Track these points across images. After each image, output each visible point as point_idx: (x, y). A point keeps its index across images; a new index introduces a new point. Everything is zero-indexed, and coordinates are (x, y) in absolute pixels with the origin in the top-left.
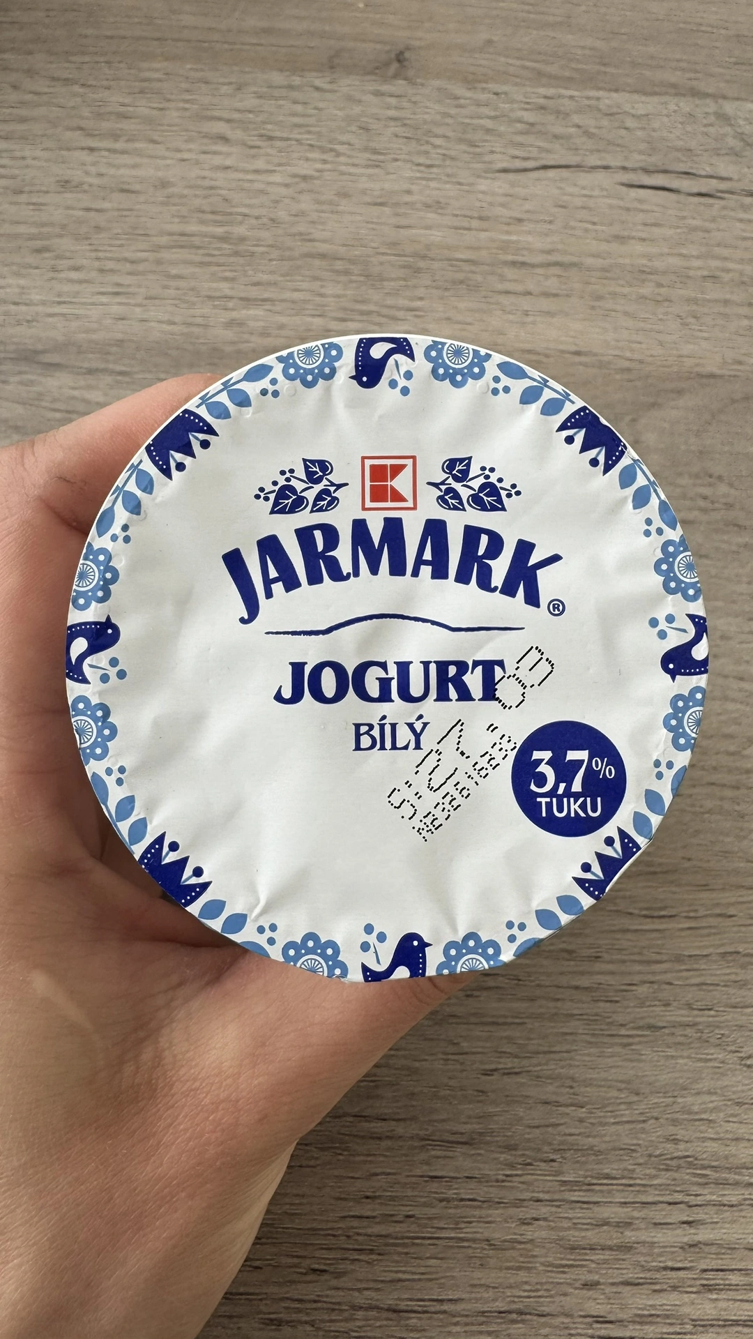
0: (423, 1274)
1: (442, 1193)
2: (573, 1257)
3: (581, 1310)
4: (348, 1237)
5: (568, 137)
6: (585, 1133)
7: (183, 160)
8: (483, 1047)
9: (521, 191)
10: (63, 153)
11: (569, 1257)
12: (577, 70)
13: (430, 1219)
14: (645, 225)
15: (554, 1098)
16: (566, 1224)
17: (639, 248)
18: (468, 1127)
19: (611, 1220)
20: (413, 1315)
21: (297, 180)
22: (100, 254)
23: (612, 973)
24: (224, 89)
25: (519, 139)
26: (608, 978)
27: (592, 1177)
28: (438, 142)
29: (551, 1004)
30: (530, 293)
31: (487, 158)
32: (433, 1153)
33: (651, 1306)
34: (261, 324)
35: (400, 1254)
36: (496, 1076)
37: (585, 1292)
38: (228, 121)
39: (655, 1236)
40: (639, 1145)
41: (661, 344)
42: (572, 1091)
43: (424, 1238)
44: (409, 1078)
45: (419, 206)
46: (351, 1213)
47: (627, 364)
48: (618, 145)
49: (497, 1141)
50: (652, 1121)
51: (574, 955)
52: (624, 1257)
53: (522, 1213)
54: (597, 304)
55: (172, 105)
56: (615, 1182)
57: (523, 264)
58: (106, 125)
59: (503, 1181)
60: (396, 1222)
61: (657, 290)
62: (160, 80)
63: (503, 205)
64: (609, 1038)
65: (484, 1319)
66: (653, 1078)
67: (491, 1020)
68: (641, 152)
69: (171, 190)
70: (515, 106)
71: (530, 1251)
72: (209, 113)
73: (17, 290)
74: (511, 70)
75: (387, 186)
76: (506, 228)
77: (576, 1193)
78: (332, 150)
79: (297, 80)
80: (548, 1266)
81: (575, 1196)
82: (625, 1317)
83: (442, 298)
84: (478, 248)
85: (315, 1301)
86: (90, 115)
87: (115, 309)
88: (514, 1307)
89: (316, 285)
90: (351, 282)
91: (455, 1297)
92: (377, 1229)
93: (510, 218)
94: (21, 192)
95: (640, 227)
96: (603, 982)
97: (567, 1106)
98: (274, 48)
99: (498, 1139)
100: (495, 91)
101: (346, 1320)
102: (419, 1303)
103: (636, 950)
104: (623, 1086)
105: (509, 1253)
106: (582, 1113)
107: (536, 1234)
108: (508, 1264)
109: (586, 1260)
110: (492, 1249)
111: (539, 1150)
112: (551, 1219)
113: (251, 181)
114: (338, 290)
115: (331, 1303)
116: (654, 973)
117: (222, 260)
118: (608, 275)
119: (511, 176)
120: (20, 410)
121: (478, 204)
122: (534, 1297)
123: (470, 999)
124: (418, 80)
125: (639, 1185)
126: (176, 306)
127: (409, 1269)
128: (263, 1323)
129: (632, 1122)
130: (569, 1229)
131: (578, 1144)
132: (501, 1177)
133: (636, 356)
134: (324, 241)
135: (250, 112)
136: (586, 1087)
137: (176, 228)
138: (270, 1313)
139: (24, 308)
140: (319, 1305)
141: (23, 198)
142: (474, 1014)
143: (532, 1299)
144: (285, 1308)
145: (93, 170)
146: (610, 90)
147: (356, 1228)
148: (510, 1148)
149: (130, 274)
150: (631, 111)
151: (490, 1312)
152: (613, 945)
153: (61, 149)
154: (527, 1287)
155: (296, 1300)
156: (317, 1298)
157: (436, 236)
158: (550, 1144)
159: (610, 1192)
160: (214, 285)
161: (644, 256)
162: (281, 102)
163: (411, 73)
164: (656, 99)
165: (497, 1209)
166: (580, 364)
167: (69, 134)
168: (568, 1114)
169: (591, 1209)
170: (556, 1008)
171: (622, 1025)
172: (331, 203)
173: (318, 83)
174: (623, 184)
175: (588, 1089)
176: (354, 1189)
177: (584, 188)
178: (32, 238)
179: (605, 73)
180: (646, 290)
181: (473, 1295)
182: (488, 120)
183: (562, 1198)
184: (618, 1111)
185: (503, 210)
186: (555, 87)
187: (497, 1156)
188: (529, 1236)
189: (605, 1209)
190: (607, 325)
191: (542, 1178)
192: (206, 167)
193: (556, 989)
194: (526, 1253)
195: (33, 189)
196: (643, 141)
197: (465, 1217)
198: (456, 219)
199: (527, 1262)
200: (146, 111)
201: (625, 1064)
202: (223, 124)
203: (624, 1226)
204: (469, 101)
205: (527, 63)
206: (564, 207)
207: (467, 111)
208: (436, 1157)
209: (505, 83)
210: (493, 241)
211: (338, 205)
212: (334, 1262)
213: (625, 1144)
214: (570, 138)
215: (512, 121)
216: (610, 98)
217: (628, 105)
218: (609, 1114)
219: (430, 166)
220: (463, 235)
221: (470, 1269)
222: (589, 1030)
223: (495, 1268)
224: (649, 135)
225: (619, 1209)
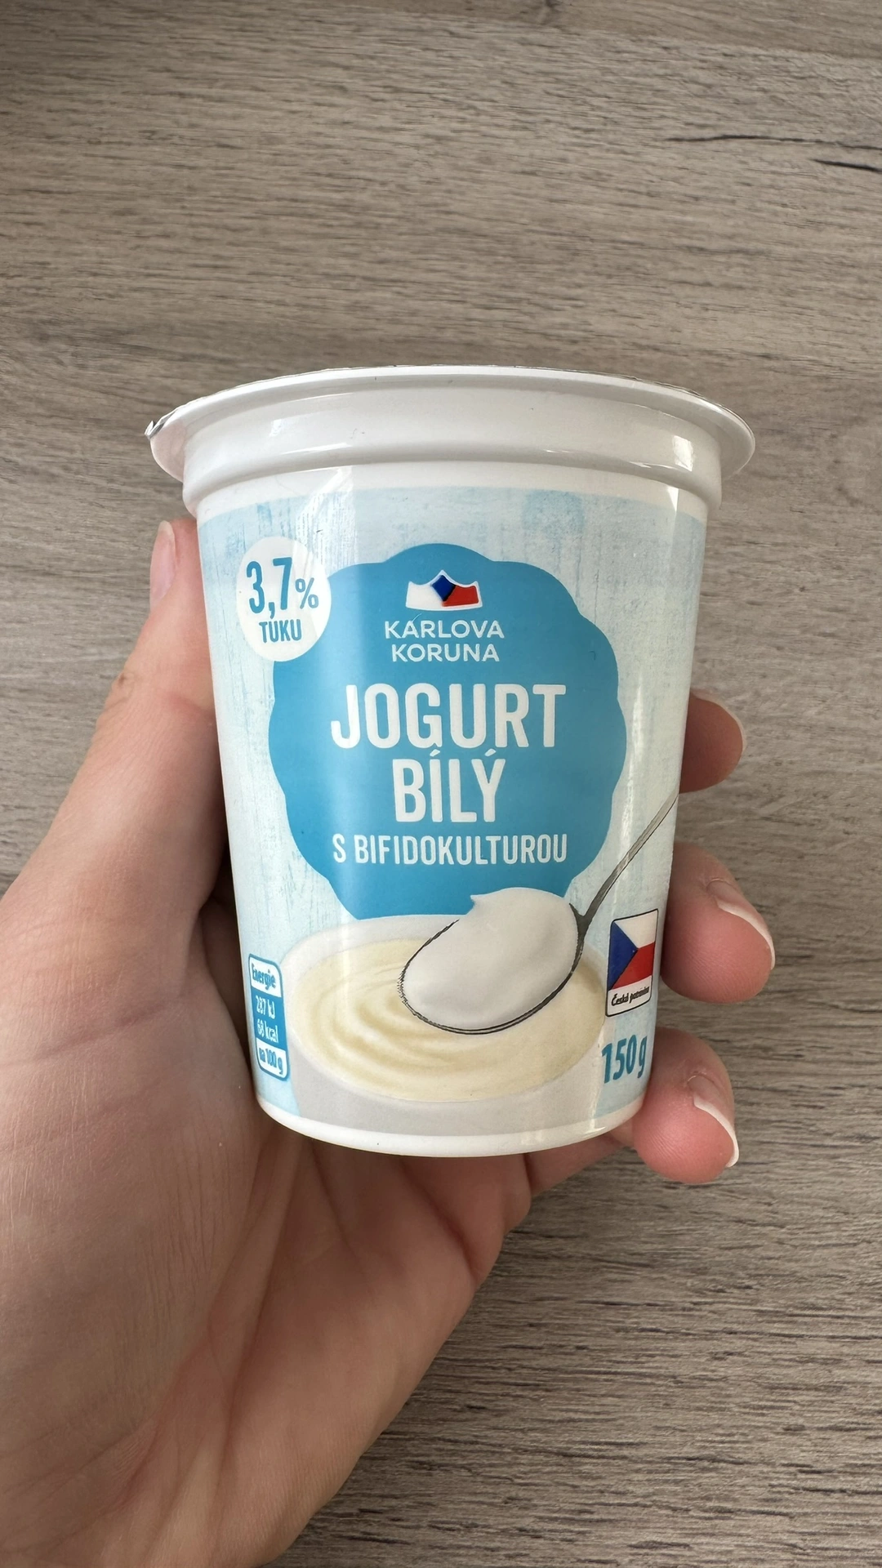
0: (598, 1413)
1: (619, 1322)
2: (773, 1398)
3: (785, 1458)
4: (510, 1369)
5: (752, 103)
6: (785, 1257)
7: (294, 112)
9: (699, 165)
10: (147, 97)
11: (767, 1396)
12: (762, 24)
13: (605, 1351)
14: (845, 209)
15: (749, 1216)
16: (766, 1360)
17: (839, 237)
18: (648, 1247)
19: (818, 1357)
20: (587, 1460)
21: (430, 141)
22: (195, 220)
23: (815, 1075)
24: (341, 30)
25: (696, 103)
26: (809, 1079)
27: (794, 1307)
28: (596, 102)
29: (744, 1109)
30: (708, 284)
31: (656, 124)
32: (609, 1276)
33: (864, 1454)
34: (388, 308)
35: (571, 1390)
36: (681, 1190)
37: (787, 1437)
38: (346, 68)
39: (866, 1376)
40: (848, 1271)
41: (864, 349)
42: (770, 1208)
43: (599, 1373)
44: (579, 1190)
45: (575, 177)
46: (514, 1343)
47: (825, 371)
48: (814, 115)
49: (684, 1264)
50: (864, 1245)
51: (771, 1053)
52: (833, 1398)
54: (788, 299)
55: (280, 46)
56: (821, 1313)
57: (701, 250)
58: (201, 67)
59: (691, 1310)
60: (566, 1354)
61: (858, 286)
62: (263, 17)
63: (675, 180)
64: (811, 1148)
65: (671, 1467)
66: (864, 1196)
68: (838, 124)
69: (281, 147)
70: (689, 63)
71: (723, 1390)
72: (321, 58)
73: (95, 259)
74: (684, 20)
75: (538, 152)
76: (680, 207)
77: (776, 1325)
78: (470, 107)
79: (427, 23)
80: (745, 1407)
81: (776, 1328)
82: (835, 1466)
83: (605, 286)
84: (646, 230)
85: (472, 1443)
86: (179, 55)
87: (215, 286)
88: (706, 1452)
89: (453, 266)
90: (496, 263)
91: (637, 1441)
92: (543, 1362)
93: (686, 195)
94: (99, 143)
95: (837, 212)
96: (803, 1084)
97: (764, 1225)
99: (685, 1261)
100: (665, 44)
101: (510, 1465)
102: (596, 1447)
103: (844, 1049)
104: (830, 1204)
105: (698, 1393)
106: (781, 1233)
107: (730, 1371)
108: (697, 1404)
109: (789, 1401)
110: (679, 1387)
111: (732, 1274)
112: (747, 1353)
113: (374, 140)
114: (481, 272)
115: (491, 1445)
116: (863, 1076)
117: (342, 232)
118: (800, 266)
119: (685, 146)
120: (103, 400)
121: (647, 177)
122: (729, 1442)
124: (573, 30)
125: (849, 1317)
126: (287, 284)
127: (581, 1408)
128: (413, 1467)
129: (841, 1245)
130: (768, 1365)
131: (777, 1269)
132: (688, 1305)
133: (836, 363)
134: (462, 214)
135: (372, 58)
136: (787, 1204)
137: (287, 192)
138: (417, 1456)
139: (104, 280)
140: (477, 1447)
141: (101, 150)
143: (726, 1445)
144: (437, 1449)
145: (184, 119)
146: (803, 50)
147: (518, 1360)
148: (700, 1272)
149: (230, 244)
150: (829, 76)
151: (679, 1458)
152: (816, 1042)
153: (146, 93)
154: (721, 1432)
155: (450, 1441)
156: (474, 1439)
157: (597, 213)
158: (745, 1268)
159: (815, 1324)
160: (332, 261)
161: (843, 245)
162: (408, 48)
163: (563, 20)
164: (855, 62)
165: (684, 1341)
166: (770, 369)
167: (155, 76)
168: (765, 1234)
169: (794, 1343)
171: (828, 1134)
172: (469, 169)
173: (453, 27)
174: (817, 161)
175: (789, 1206)
176: (517, 1315)
177: (771, 163)
178: (112, 197)
179: (795, 30)
180: (845, 287)
181: (657, 1439)
182: (657, 79)
183: (759, 1330)
184: (824, 1232)
185: (677, 185)
186: (736, 43)
187: (683, 1280)
188: (722, 1372)
189: (810, 1343)
190: (799, 325)
191: (736, 1307)
192: (321, 121)
193: (750, 1092)
194: (718, 1391)
195: (112, 139)
196: (841, 111)
197: (647, 1350)
198: (619, 193)
199: (720, 1402)
200: (248, 52)
201: (832, 1179)
202: (339, 71)
203: (832, 1364)
204: (633, 56)
205: (702, 14)
206: (749, 185)
207: (631, 68)
208: (610, 1281)
209: (675, 36)
210: (665, 221)
211: (479, 172)
212: (493, 1398)
213: (832, 1270)
214: (755, 103)
215: (685, 82)
216: (801, 59)
217: (823, 68)
218: (813, 1235)
219: (588, 131)
220: (630, 213)
221: (653, 1409)
222: (789, 1138)
223: (683, 1409)
224: (848, 104)
225: (827, 1344)
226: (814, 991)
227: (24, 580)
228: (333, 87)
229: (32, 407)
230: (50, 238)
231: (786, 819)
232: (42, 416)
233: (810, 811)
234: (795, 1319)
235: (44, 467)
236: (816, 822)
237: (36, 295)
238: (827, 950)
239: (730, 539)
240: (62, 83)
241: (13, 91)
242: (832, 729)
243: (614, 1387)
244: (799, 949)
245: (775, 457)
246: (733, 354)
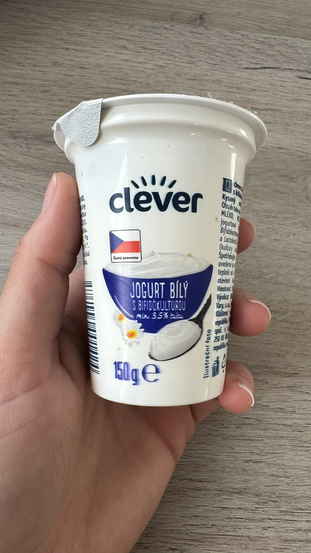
1: (228, 515)
2: (286, 545)
4: (186, 534)
6: (290, 489)
7: (108, 56)
8: (245, 450)
9: (255, 78)
10: (54, 49)
12: (277, 27)
13: (222, 526)
14: (308, 95)
15: (276, 474)
16: (283, 530)
17: (306, 105)
18: (239, 486)
19: (302, 528)
21: (157, 67)
23: (300, 419)
24: (125, 26)
25: (253, 55)
26: (298, 421)
27: (294, 509)
28: (218, 54)
29: (274, 432)
31: (239, 63)
32: (224, 497)
35: (209, 542)
36: (250, 464)
38: (127, 40)
42: (284, 470)
43: (220, 535)
44: (213, 463)
45: (210, 81)
46: (188, 523)
47: (301, 154)
48: (296, 60)
49: (252, 492)
51: (284, 410)
52: (308, 545)
53: (262, 524)
54: (288, 127)
55: (103, 32)
56: (303, 511)
58: (74, 39)
59: (255, 510)
60: (208, 527)
62: (97, 21)
63: (247, 83)
64: (299, 447)
67: (247, 438)
68: (305, 64)
69: (102, 68)
70: (251, 41)
71: (267, 541)
72: (118, 36)
73: (34, 108)
74: (250, 25)
75: (197, 72)
76: (248, 93)
77: (287, 516)
78: (172, 55)
79: (156, 24)
80: (275, 548)
81: (287, 517)
86: (66, 34)
92: (199, 531)
93: (250, 89)
94: (36, 66)
95: (306, 96)
96: (296, 422)
97: (282, 477)
98: (146, 10)
99: (252, 491)
100: (243, 34)
104: (306, 469)
105: (257, 543)
106: (288, 480)
107: (269, 534)
108: (258, 547)
109: (291, 546)
110: (250, 541)
111: (270, 496)
112: (276, 527)
113: (137, 67)
118: (293, 115)
119: (250, 71)
120: (36, 161)
121: (236, 82)
123: (239, 429)
124: (210, 28)
127: (214, 549)
130: (284, 532)
131: (287, 494)
132: (254, 508)
133: (305, 151)
135: (137, 37)
136: (290, 469)
137: (105, 85)
139: (38, 116)
141: (37, 68)
142: (241, 435)
145: (68, 58)
146: (292, 37)
147: (190, 530)
148: (258, 495)
150: (301, 46)
152: (301, 406)
153: (54, 48)
158: (275, 494)
159: (301, 516)
161: (307, 108)
162: (150, 33)
163: (206, 24)
165: (252, 522)
166: (282, 153)
167: (57, 42)
168: (282, 481)
169: (293, 523)
170: (276, 433)
171: (305, 442)
172: (172, 78)
173: (166, 26)
174: (298, 77)
175: (291, 470)
176: (190, 512)
177: (281, 78)
178: (41, 86)
179: (289, 29)
180: (308, 123)
182: (239, 46)
183: (280, 518)
184: (304, 480)
185: (247, 85)
186: (268, 34)
187: (251, 499)
188: (266, 535)
189: (299, 523)
190: (292, 137)
191: (271, 509)
192: (117, 59)
193: (276, 425)
194: (265, 542)
195: (42, 65)
196: (306, 59)
197: (238, 526)
198: (226, 88)
199: (266, 547)
200: (91, 34)
201: (307, 459)
202: (124, 41)
203: (308, 531)
204: (231, 38)
205: (256, 23)
206: (273, 85)
207: (231, 42)
208: (225, 499)
209: (247, 31)
210: (242, 98)
211: (175, 79)
212: (180, 545)
213: (307, 495)
214: (275, 56)
215: (250, 47)
216: (291, 40)
217: (300, 43)
218: (300, 481)
219: (214, 65)
220: (230, 95)
221: (240, 549)
222: (291, 443)
223: (252, 549)
224: (309, 57)
225: (306, 524)
226: (300, 387)
227: (7, 228)
228: (122, 47)
229: (10, 164)
230: (17, 101)
231: (289, 321)
232: (14, 166)
233: (297, 318)
234: (294, 514)
235: (14, 186)
236: (299, 323)
237: (13, 122)
238: (304, 371)
239: (267, 215)
240: (23, 44)
241: (5, 46)
242: (306, 287)
243: (226, 541)
244: (294, 370)
245: (283, 185)
246: (268, 147)
